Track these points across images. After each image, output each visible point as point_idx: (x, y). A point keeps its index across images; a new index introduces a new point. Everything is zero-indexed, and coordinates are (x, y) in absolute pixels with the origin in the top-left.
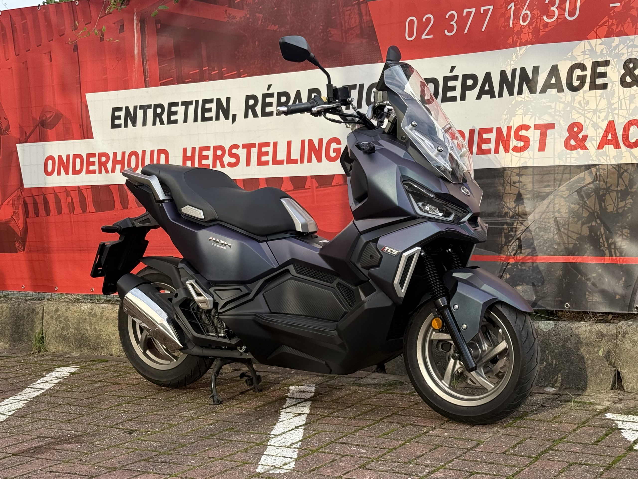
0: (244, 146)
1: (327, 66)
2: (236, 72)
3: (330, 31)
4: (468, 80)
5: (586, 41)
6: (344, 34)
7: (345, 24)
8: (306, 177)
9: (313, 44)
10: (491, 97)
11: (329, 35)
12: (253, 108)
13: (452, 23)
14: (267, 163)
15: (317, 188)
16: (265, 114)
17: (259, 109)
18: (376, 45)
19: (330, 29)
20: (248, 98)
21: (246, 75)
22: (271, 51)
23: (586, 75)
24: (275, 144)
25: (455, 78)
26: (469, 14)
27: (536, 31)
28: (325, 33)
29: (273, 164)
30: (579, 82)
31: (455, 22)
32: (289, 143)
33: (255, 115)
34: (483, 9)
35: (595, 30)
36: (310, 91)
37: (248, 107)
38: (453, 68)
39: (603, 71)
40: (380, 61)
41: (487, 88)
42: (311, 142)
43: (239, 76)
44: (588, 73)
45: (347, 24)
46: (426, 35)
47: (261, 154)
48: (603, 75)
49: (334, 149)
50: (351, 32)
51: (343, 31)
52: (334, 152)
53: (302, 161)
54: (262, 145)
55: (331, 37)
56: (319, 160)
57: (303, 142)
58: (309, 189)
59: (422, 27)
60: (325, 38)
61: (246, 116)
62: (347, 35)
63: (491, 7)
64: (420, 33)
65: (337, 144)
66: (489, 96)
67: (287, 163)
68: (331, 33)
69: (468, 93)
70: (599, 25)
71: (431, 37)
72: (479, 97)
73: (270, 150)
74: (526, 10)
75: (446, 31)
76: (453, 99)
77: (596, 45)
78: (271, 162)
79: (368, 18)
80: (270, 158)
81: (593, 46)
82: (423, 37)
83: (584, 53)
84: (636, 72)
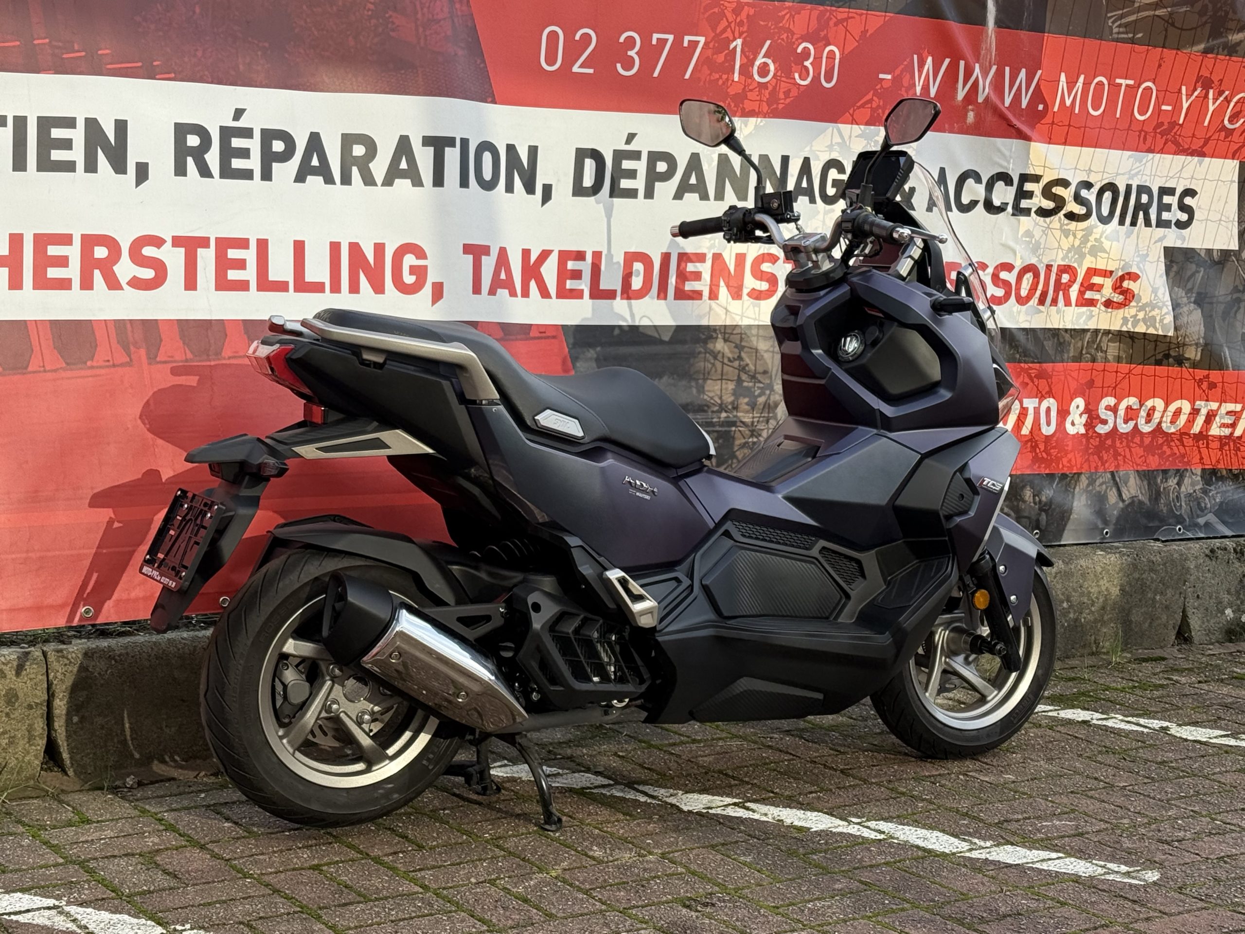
0: (178, 241)
1: (387, 90)
2: (140, 64)
3: (391, 17)
4: (658, 163)
6: (421, 30)
7: (422, 9)
9: (350, 38)
10: (701, 199)
11: (390, 26)
12: (198, 155)
13: (630, 53)
16: (229, 172)
17: (213, 159)
18: (482, 65)
19: (390, 13)
20: (182, 130)
21: (173, 75)
23: (844, 180)
24: (263, 244)
25: (636, 155)
26: (662, 42)
28: (381, 21)
29: (260, 289)
30: (835, 190)
31: (636, 53)
32: (299, 246)
33: (204, 171)
34: (687, 38)
35: (851, 111)
36: (348, 140)
37: (182, 151)
38: (631, 137)
40: (490, 99)
41: (693, 180)
42: (355, 248)
43: (150, 74)
44: (847, 177)
45: (425, 10)
46: (581, 67)
47: (223, 263)
49: (411, 267)
50: (435, 27)
51: (419, 23)
52: (411, 273)
53: (336, 288)
54: (226, 243)
55: (393, 30)
56: (378, 288)
57: (335, 248)
59: (574, 50)
60: (380, 30)
61: (181, 170)
62: (428, 33)
63: (702, 40)
64: (569, 61)
65: (418, 258)
66: (697, 195)
67: (296, 290)
68: (393, 23)
69: (658, 185)
70: (858, 104)
71: (591, 71)
72: (678, 196)
73: (250, 255)
74: (764, 57)
75: (619, 66)
76: (632, 194)
77: (850, 137)
78: (253, 285)
79: (464, 8)
80: (250, 274)
81: (846, 138)
82: (576, 69)
83: (830, 147)
84: (907, 187)
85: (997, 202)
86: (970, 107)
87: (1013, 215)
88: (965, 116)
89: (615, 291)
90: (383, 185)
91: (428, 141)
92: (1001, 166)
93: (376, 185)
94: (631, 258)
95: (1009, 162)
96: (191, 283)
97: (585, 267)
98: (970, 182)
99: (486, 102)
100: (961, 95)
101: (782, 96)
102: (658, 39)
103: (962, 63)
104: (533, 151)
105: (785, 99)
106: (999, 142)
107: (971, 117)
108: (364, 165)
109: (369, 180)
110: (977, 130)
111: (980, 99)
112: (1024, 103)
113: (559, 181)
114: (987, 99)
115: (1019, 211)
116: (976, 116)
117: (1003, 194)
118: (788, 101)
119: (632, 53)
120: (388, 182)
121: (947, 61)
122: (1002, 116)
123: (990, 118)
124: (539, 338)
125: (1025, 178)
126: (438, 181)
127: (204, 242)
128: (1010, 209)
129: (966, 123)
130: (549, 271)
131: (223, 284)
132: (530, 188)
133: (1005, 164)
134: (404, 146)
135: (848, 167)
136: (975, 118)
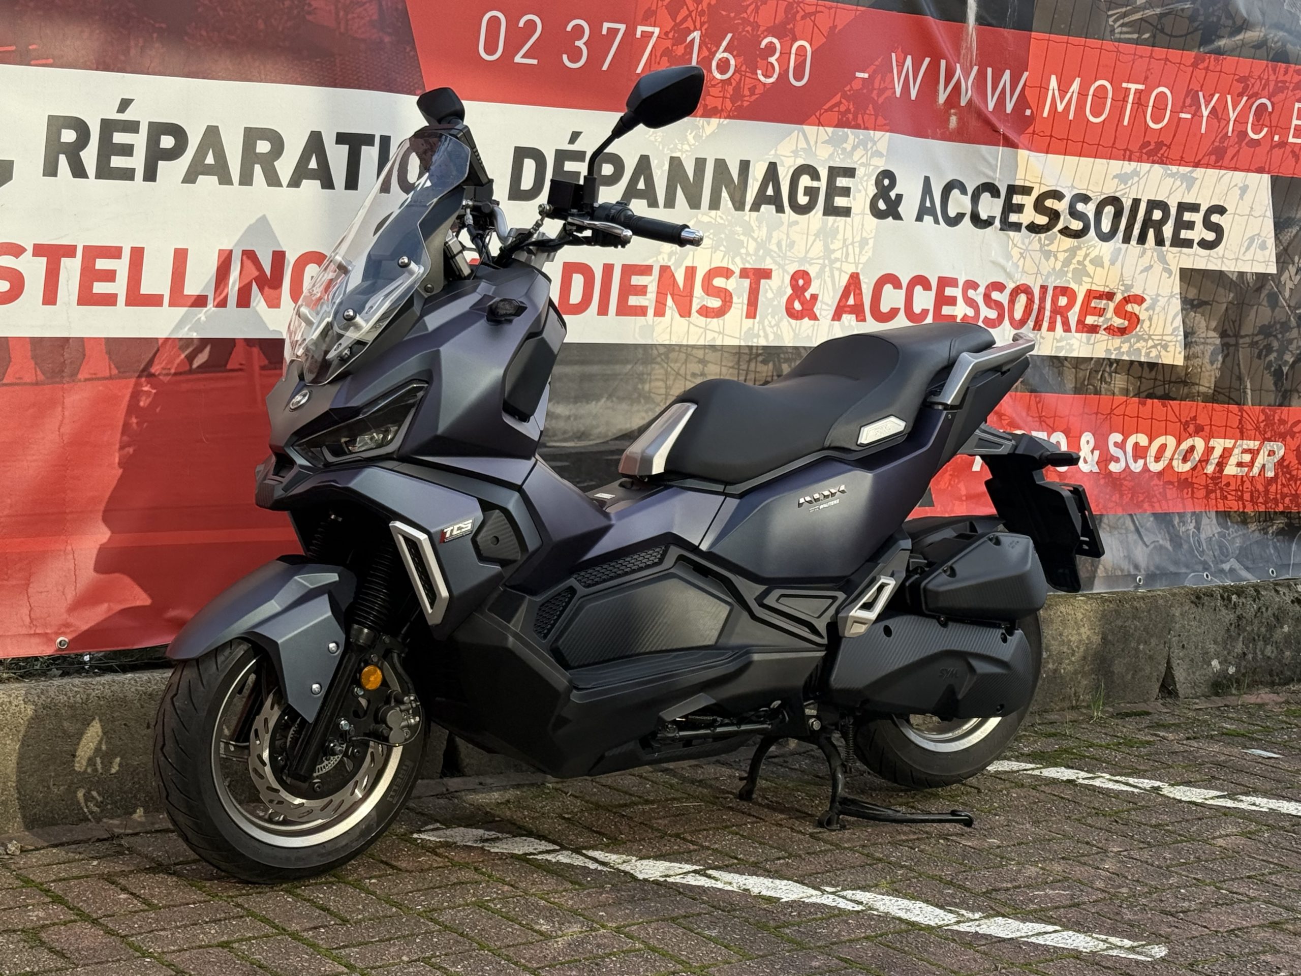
0: (39, 250)
2: (13, 48)
5: (821, 128)
8: (233, 341)
9: (260, 21)
10: (650, 205)
12: (74, 153)
13: (578, 43)
14: (109, 300)
15: (263, 368)
16: (105, 172)
17: (89, 156)
18: (412, 54)
20: (56, 124)
21: (51, 61)
22: (134, 14)
23: (819, 188)
24: (137, 255)
25: (578, 156)
26: (613, 32)
27: (737, 95)
28: (296, 2)
29: (129, 303)
30: (807, 197)
31: (585, 44)
32: (181, 257)
33: (79, 171)
34: (640, 29)
35: (819, 113)
36: (251, 135)
37: (54, 148)
38: (575, 137)
39: (845, 185)
40: (419, 91)
41: (641, 185)
42: (249, 256)
43: (25, 59)
44: (823, 184)
46: (524, 56)
47: (89, 275)
48: (846, 192)
50: (358, 10)
51: (340, 5)
53: (220, 303)
54: (93, 253)
55: (309, 13)
56: (274, 302)
57: (225, 255)
58: (241, 370)
59: (517, 37)
60: (295, 12)
61: (51, 170)
62: (350, 16)
63: (656, 30)
64: (511, 49)
66: (645, 201)
67: (171, 304)
68: (310, 5)
69: (603, 191)
70: (826, 107)
71: (535, 62)
73: (122, 267)
74: (724, 51)
75: (565, 57)
77: (816, 142)
78: (122, 299)
80: (119, 287)
81: (812, 143)
82: (518, 59)
83: (795, 153)
84: (893, 195)
85: (984, 216)
86: (953, 111)
87: (1001, 229)
88: (948, 120)
90: (289, 185)
91: (341, 138)
92: (988, 177)
93: (280, 185)
94: (570, 269)
95: (995, 171)
96: (50, 297)
98: (954, 192)
100: (942, 98)
102: (609, 29)
103: (943, 63)
106: (984, 149)
107: (953, 121)
108: (268, 163)
109: (273, 180)
110: (961, 136)
111: (963, 103)
112: (1009, 108)
114: (970, 102)
115: (1007, 226)
116: (960, 120)
117: (990, 207)
119: (580, 44)
120: (295, 182)
121: (927, 60)
122: (987, 122)
123: (974, 124)
125: (1013, 190)
126: (352, 182)
127: (70, 251)
128: (997, 223)
129: (948, 128)
131: (87, 298)
133: (991, 173)
134: (315, 143)
135: (824, 174)
136: (958, 123)
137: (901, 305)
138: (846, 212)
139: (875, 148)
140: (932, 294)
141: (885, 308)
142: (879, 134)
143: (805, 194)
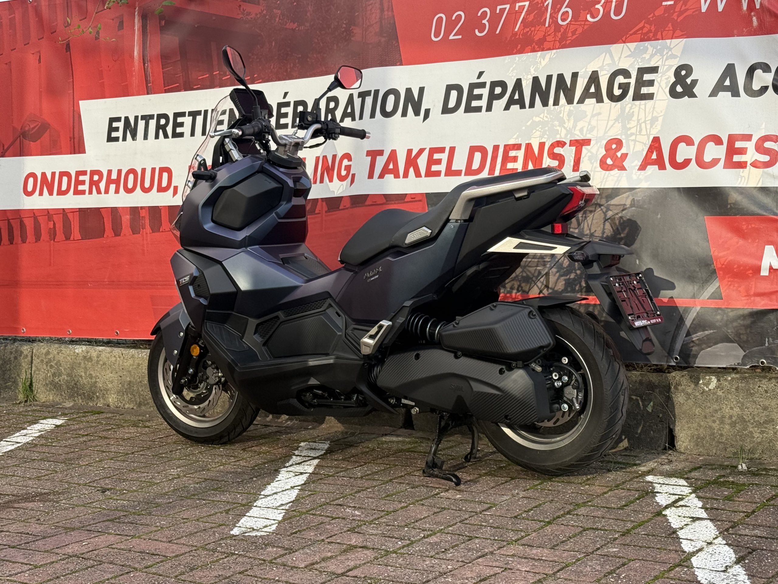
4: (496, 88)
6: (364, 33)
10: (521, 108)
15: (326, 212)
18: (396, 45)
23: (629, 83)
25: (482, 85)
26: (503, 11)
30: (621, 91)
31: (487, 21)
38: (481, 74)
39: (650, 79)
40: (399, 63)
41: (517, 97)
42: (325, 158)
44: (632, 81)
46: (454, 35)
48: (650, 83)
49: (346, 166)
51: (364, 29)
52: (345, 170)
56: (331, 179)
57: (318, 159)
58: (319, 213)
59: (451, 26)
63: (527, 3)
64: (448, 33)
65: (349, 161)
66: (518, 106)
69: (495, 102)
71: (460, 37)
72: (507, 108)
74: (566, 7)
75: (477, 31)
76: (478, 109)
79: (390, 13)
82: (451, 37)
84: (689, 81)
86: (752, 14)
88: (751, 21)
89: (461, 171)
91: (360, 95)
94: (473, 150)
97: (444, 157)
98: (758, 72)
99: (396, 65)
100: (745, 6)
101: (570, 34)
104: (422, 90)
105: (572, 37)
107: (755, 21)
110: (762, 30)
111: (758, 7)
113: (434, 106)
116: (758, 19)
118: (574, 37)
119: (485, 21)
123: (768, 19)
124: (410, 202)
129: (752, 26)
130: (422, 162)
132: (417, 113)
134: (350, 99)
135: (634, 74)
136: (758, 21)
137: (693, 157)
138: (650, 97)
139: (670, 53)
140: (724, 148)
141: (680, 159)
142: (675, 41)
143: (619, 88)
